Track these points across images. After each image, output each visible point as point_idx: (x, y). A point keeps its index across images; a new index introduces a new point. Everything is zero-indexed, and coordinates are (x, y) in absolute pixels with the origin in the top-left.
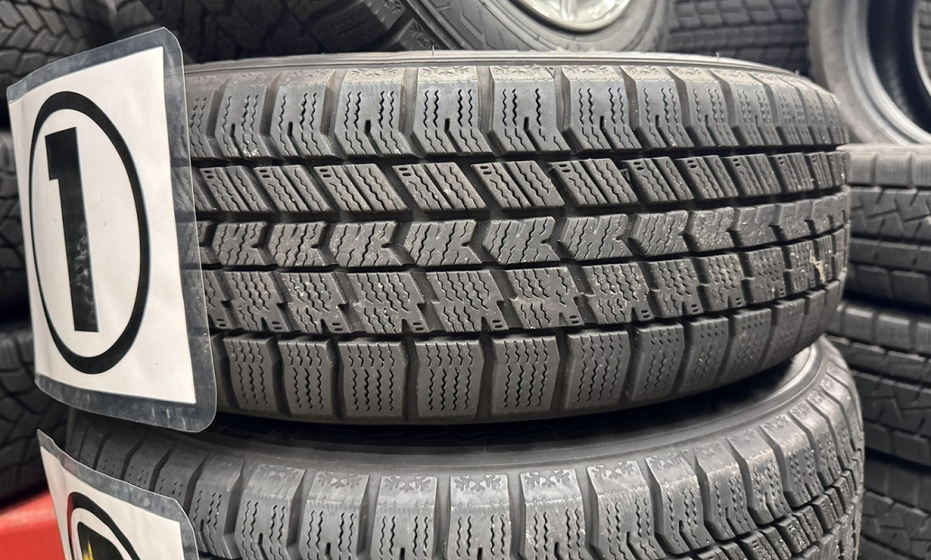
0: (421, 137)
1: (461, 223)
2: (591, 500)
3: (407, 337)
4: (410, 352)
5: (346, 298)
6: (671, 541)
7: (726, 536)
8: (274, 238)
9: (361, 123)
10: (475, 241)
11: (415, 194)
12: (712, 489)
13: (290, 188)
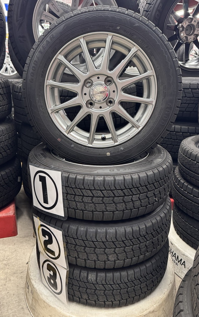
0: (95, 187)
1: (100, 198)
2: (116, 232)
3: (92, 211)
4: (93, 213)
5: (85, 206)
6: (127, 238)
7: (135, 238)
8: (76, 198)
9: (88, 185)
10: (102, 201)
11: (94, 195)
12: (134, 231)
13: (78, 192)
